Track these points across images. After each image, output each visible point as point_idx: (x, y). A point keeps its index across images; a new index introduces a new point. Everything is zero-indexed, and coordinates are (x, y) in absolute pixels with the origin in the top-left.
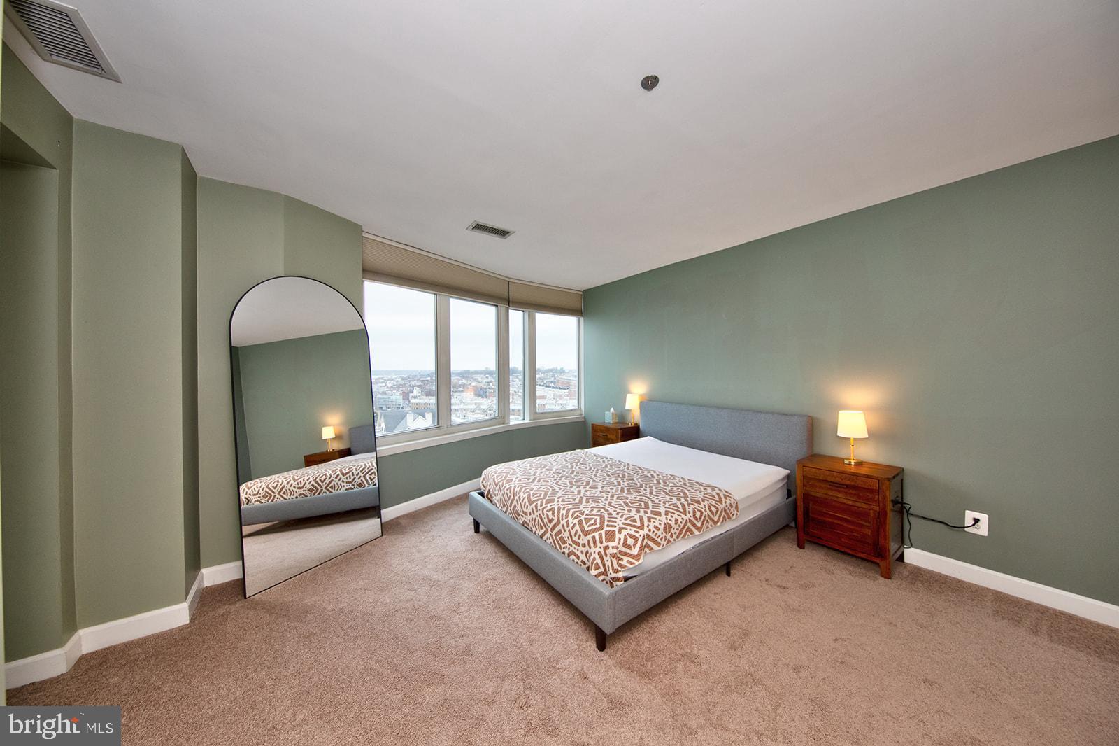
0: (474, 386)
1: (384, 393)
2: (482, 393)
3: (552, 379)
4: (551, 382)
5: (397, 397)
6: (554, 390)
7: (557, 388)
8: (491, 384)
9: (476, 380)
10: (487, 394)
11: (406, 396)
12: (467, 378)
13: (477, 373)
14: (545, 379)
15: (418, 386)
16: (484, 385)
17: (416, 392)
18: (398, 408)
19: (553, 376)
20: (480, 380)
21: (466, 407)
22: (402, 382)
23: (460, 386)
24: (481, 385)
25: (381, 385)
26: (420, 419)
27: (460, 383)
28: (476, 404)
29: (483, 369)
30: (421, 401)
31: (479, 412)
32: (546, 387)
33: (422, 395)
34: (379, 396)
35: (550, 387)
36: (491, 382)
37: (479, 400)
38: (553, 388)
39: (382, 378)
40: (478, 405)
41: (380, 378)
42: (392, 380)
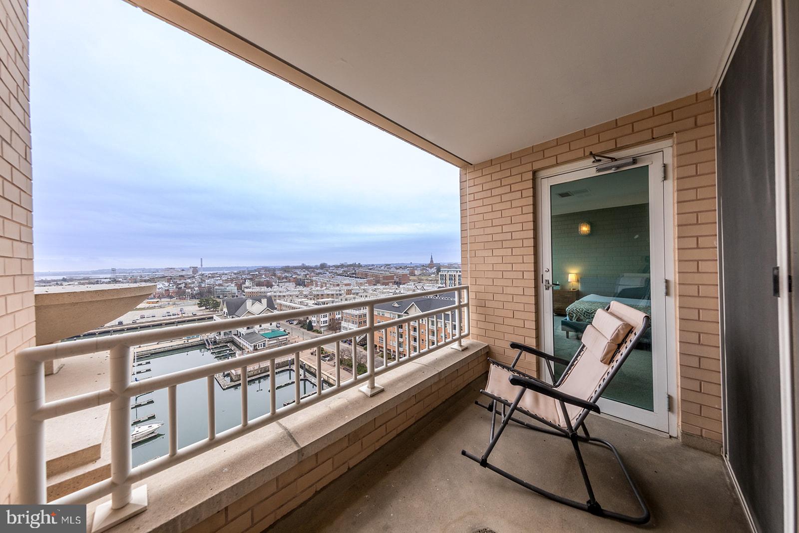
0: (294, 278)
1: (220, 285)
2: (301, 283)
3: (354, 272)
4: (353, 274)
5: (232, 288)
6: (356, 279)
7: (358, 278)
8: (308, 276)
9: (295, 273)
10: (306, 283)
11: (239, 287)
12: (288, 272)
13: (296, 268)
14: (349, 272)
15: (249, 279)
16: (303, 277)
17: (248, 283)
18: (233, 297)
19: (354, 269)
20: (298, 273)
21: (291, 294)
22: (235, 276)
23: (283, 278)
24: (300, 277)
25: (217, 279)
26: (257, 304)
27: (283, 276)
28: (299, 291)
29: (301, 265)
30: (254, 290)
31: (302, 297)
32: (350, 277)
33: (253, 286)
34: (217, 287)
35: (353, 277)
36: (308, 274)
37: (301, 288)
38: (356, 278)
39: (217, 273)
40: (301, 292)
42: (226, 274)
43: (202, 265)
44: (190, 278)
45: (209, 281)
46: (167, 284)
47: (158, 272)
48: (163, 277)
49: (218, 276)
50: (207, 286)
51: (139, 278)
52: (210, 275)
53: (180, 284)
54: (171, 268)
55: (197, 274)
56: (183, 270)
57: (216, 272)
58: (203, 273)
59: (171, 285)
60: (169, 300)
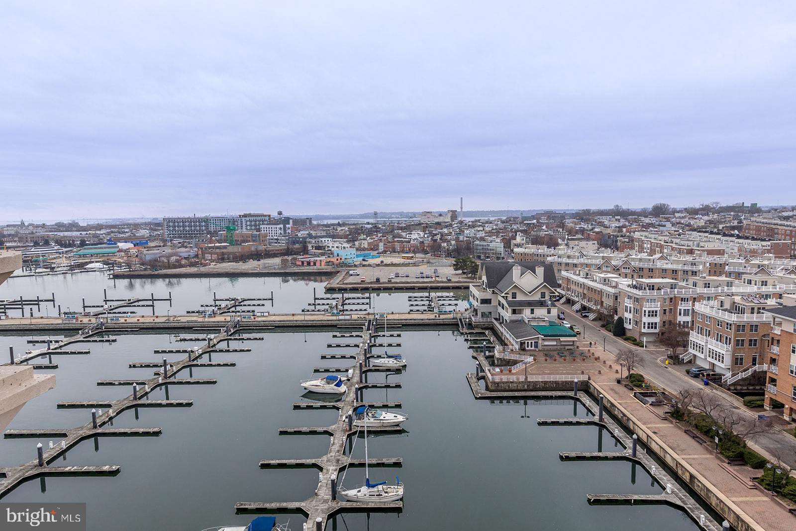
0: (597, 233)
1: (482, 239)
2: (610, 242)
3: (735, 223)
4: (733, 228)
5: (497, 244)
6: (741, 241)
7: (747, 238)
8: (624, 230)
9: (601, 224)
10: (619, 244)
11: (507, 244)
12: (587, 221)
13: (602, 213)
14: (721, 223)
15: (522, 231)
16: (614, 231)
17: (519, 239)
18: (498, 258)
19: (736, 217)
20: (606, 223)
21: (589, 262)
22: (501, 226)
23: (577, 232)
24: (609, 231)
25: (479, 229)
26: (529, 275)
27: (578, 227)
28: (603, 258)
29: (612, 207)
30: (527, 251)
31: (609, 269)
32: (725, 235)
33: (527, 243)
34: (477, 242)
35: (732, 235)
36: (624, 226)
37: (607, 253)
38: (739, 237)
39: (479, 221)
40: (607, 260)
41: (476, 221)
42: (491, 223)
43: (462, 208)
44: (446, 227)
45: (468, 232)
46: (422, 234)
47: (415, 217)
48: (419, 224)
49: (480, 226)
50: (465, 239)
51: (396, 224)
52: (470, 223)
53: (436, 235)
54: (429, 212)
55: (456, 221)
56: (440, 215)
57: (479, 218)
58: (463, 219)
59: (426, 236)
60: (423, 256)
